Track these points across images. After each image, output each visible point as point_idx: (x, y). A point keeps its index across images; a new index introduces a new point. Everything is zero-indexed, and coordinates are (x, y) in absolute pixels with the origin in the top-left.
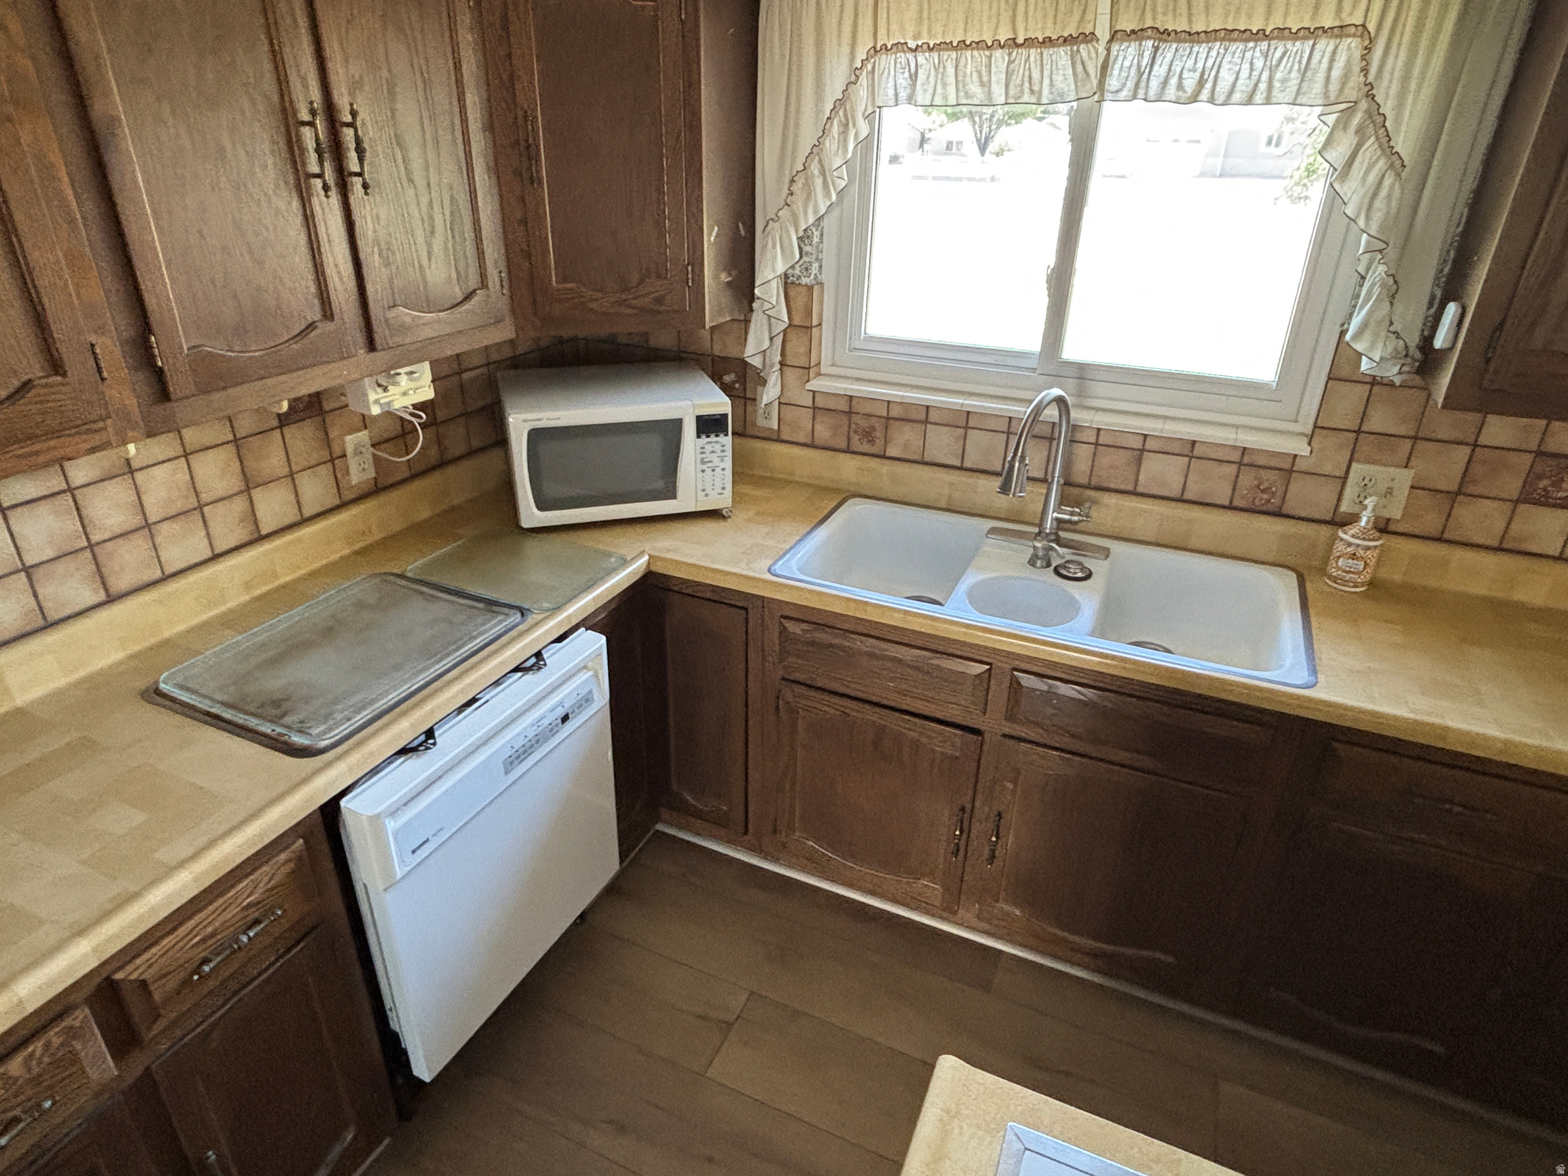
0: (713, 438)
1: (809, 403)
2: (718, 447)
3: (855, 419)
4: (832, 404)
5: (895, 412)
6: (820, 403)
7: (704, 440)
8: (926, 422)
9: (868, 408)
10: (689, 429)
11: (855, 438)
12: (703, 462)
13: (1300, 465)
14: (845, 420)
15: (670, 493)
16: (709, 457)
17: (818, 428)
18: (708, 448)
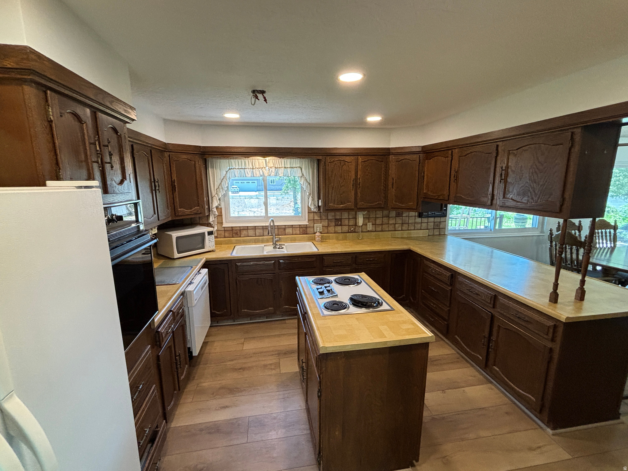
0: (211, 236)
1: (223, 229)
2: (212, 237)
3: (233, 231)
4: (228, 229)
5: (241, 228)
6: (226, 229)
7: (209, 236)
8: (248, 229)
9: (236, 228)
10: (206, 234)
11: (234, 235)
12: (209, 241)
13: (308, 226)
14: (231, 232)
15: (203, 248)
16: (210, 239)
17: (226, 234)
18: (210, 238)
